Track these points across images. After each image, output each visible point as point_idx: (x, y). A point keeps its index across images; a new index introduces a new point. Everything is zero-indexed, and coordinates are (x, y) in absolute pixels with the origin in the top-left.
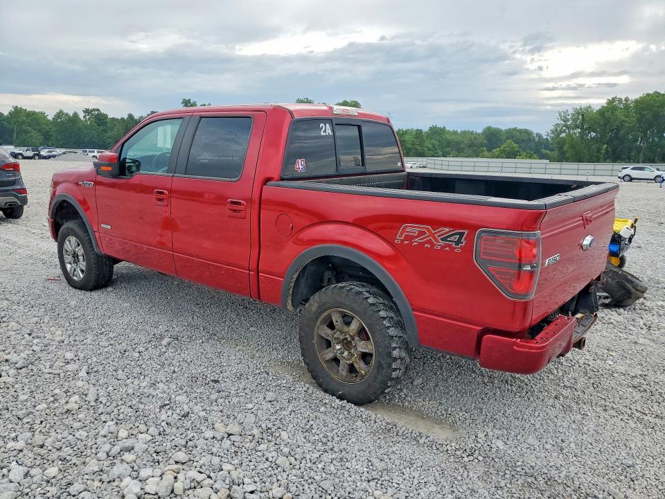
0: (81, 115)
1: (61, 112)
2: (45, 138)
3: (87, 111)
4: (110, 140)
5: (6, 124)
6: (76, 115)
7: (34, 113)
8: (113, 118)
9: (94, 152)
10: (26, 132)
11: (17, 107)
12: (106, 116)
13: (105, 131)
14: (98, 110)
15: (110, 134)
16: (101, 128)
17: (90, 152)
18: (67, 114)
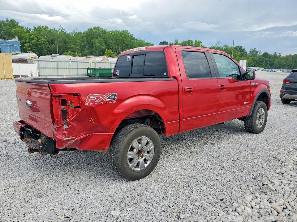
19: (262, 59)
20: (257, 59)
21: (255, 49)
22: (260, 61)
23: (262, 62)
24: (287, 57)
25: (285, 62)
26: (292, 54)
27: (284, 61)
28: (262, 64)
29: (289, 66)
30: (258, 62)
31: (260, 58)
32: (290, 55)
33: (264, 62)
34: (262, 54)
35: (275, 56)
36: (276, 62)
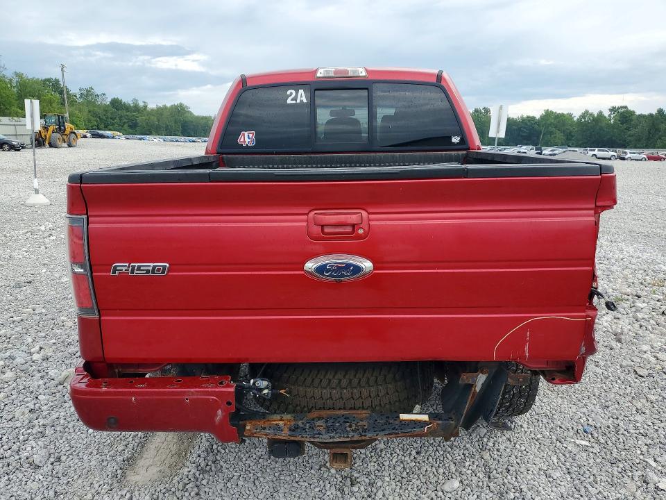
0: (606, 114)
1: (587, 112)
2: (567, 139)
3: (613, 110)
4: (631, 138)
5: (536, 126)
6: (601, 113)
7: (563, 115)
8: (639, 115)
9: (594, 150)
10: (551, 133)
11: (548, 110)
12: (633, 113)
13: (628, 129)
14: (626, 107)
15: (633, 132)
16: (625, 126)
17: (590, 150)
18: (591, 114)
19: (112, 114)
20: (100, 112)
21: (91, 88)
22: (107, 118)
23: (111, 118)
24: (160, 111)
25: (159, 120)
26: (168, 105)
27: (155, 118)
28: (113, 125)
29: (166, 130)
30: (104, 118)
31: (106, 109)
32: (165, 107)
33: (117, 120)
34: (108, 102)
35: (136, 108)
36: (141, 120)
